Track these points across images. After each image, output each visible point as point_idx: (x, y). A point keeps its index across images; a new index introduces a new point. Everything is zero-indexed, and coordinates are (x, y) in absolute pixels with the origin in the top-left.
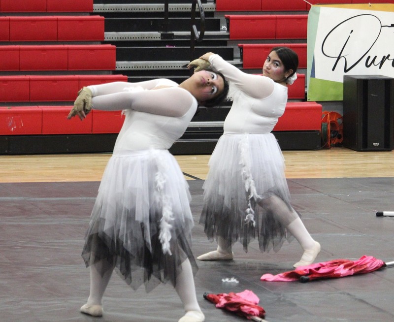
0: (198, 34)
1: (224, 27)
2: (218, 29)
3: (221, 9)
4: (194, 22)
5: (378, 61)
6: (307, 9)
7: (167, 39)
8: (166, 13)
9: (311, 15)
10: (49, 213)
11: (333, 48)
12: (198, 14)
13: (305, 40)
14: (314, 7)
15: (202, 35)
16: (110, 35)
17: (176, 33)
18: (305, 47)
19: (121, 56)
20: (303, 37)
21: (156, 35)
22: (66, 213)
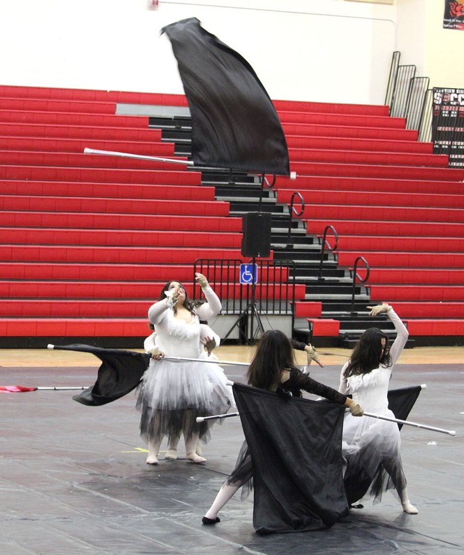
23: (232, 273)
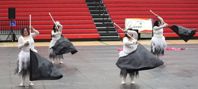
0: (108, 23)
1: (112, 22)
2: (111, 22)
3: (112, 19)
4: (108, 21)
5: (136, 27)
6: (125, 19)
7: (103, 24)
8: (103, 20)
9: (126, 20)
10: (86, 50)
11: (129, 25)
12: (108, 20)
13: (125, 24)
14: (126, 19)
15: (109, 23)
16: (95, 23)
17: (105, 23)
18: (125, 25)
19: (96, 26)
20: (124, 23)
21: (102, 23)
22: (89, 50)
23: (8, 23)
